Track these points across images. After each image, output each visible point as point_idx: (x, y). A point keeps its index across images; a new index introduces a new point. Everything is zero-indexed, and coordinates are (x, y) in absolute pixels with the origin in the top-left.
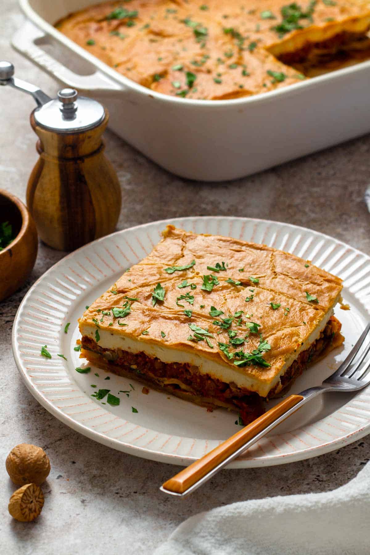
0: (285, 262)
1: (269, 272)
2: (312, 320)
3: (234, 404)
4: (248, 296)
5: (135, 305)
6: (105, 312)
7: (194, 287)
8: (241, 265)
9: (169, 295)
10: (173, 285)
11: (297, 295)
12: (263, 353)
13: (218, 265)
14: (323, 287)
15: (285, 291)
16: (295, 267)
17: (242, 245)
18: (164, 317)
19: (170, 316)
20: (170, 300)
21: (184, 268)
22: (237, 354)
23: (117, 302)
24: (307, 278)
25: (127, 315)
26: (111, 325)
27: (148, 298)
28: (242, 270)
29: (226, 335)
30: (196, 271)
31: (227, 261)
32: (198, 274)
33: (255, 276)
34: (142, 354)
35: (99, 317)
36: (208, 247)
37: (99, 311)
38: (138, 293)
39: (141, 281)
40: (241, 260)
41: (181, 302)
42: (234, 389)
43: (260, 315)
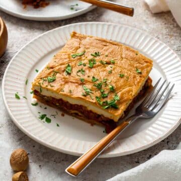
0: (127, 52)
1: (119, 57)
2: (138, 83)
3: (102, 123)
4: (110, 70)
5: (58, 75)
6: (44, 79)
7: (85, 65)
8: (107, 53)
9: (74, 70)
10: (75, 64)
11: (132, 69)
12: (116, 101)
13: (96, 53)
14: (144, 65)
15: (126, 67)
16: (131, 54)
17: (107, 42)
18: (71, 82)
19: (74, 81)
20: (74, 72)
21: (80, 54)
22: (104, 102)
23: (49, 74)
24: (137, 61)
25: (54, 80)
26: (47, 86)
27: (64, 71)
28: (107, 56)
29: (99, 91)
30: (86, 56)
31: (100, 51)
32: (86, 57)
33: (113, 59)
34: (61, 100)
35: (41, 82)
36: (91, 43)
37: (41, 78)
38: (59, 69)
39: (61, 62)
40: (107, 50)
41: (79, 74)
42: (102, 117)
43: (115, 81)
